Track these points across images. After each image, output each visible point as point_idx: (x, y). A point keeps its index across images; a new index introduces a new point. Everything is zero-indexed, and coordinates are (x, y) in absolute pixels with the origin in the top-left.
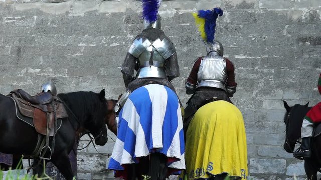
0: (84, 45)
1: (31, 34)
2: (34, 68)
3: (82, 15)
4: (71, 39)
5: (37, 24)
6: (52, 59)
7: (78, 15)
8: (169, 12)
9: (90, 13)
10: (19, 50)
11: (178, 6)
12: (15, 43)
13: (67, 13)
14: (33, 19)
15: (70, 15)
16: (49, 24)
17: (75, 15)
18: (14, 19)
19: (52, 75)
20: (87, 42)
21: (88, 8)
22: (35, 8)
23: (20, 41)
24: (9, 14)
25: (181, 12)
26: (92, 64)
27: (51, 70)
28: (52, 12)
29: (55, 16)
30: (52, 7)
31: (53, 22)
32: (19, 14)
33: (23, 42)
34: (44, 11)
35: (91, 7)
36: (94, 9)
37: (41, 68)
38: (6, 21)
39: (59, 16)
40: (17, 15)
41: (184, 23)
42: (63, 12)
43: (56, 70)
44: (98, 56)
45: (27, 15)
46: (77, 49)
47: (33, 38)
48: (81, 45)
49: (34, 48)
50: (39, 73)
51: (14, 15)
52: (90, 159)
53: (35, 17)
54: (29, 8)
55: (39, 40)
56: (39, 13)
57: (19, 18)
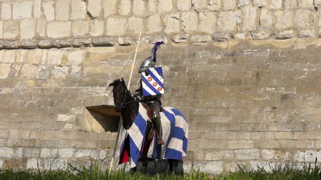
0: (307, 70)
1: (266, 62)
2: (270, 87)
3: (304, 48)
4: (297, 65)
5: (270, 55)
6: (284, 80)
7: (301, 48)
9: (310, 46)
10: (258, 75)
12: (254, 69)
13: (293, 47)
14: (267, 51)
15: (295, 48)
16: (279, 55)
17: (299, 48)
18: (252, 52)
19: (284, 92)
20: (309, 67)
21: (308, 43)
22: (268, 43)
23: (258, 67)
24: (248, 48)
26: (314, 84)
27: (283, 89)
28: (281, 46)
29: (283, 49)
30: (281, 42)
31: (282, 54)
32: (256, 47)
33: (260, 69)
34: (275, 45)
35: (311, 42)
36: (313, 43)
37: (275, 87)
38: (246, 53)
39: (287, 48)
42: (289, 46)
43: (287, 88)
44: (319, 77)
45: (262, 48)
46: (302, 73)
47: (268, 65)
48: (305, 70)
49: (269, 72)
50: (274, 91)
51: (253, 49)
52: (317, 153)
53: (268, 50)
54: (263, 43)
55: (272, 66)
56: (271, 47)
57: (257, 50)
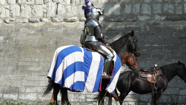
1: (61, 35)
5: (64, 31)
8: (122, 26)
10: (56, 42)
11: (126, 24)
12: (54, 39)
13: (77, 27)
14: (62, 29)
16: (69, 31)
17: (80, 28)
18: (53, 29)
22: (62, 24)
23: (56, 38)
24: (51, 27)
25: (128, 26)
28: (70, 26)
29: (71, 28)
30: (70, 24)
31: (71, 30)
32: (55, 27)
33: (58, 39)
34: (67, 25)
38: (49, 30)
39: (73, 27)
40: (54, 27)
41: (129, 31)
42: (75, 26)
45: (59, 27)
47: (62, 37)
49: (63, 41)
51: (53, 27)
53: (62, 28)
54: (59, 24)
55: (65, 38)
56: (64, 26)
57: (55, 28)
